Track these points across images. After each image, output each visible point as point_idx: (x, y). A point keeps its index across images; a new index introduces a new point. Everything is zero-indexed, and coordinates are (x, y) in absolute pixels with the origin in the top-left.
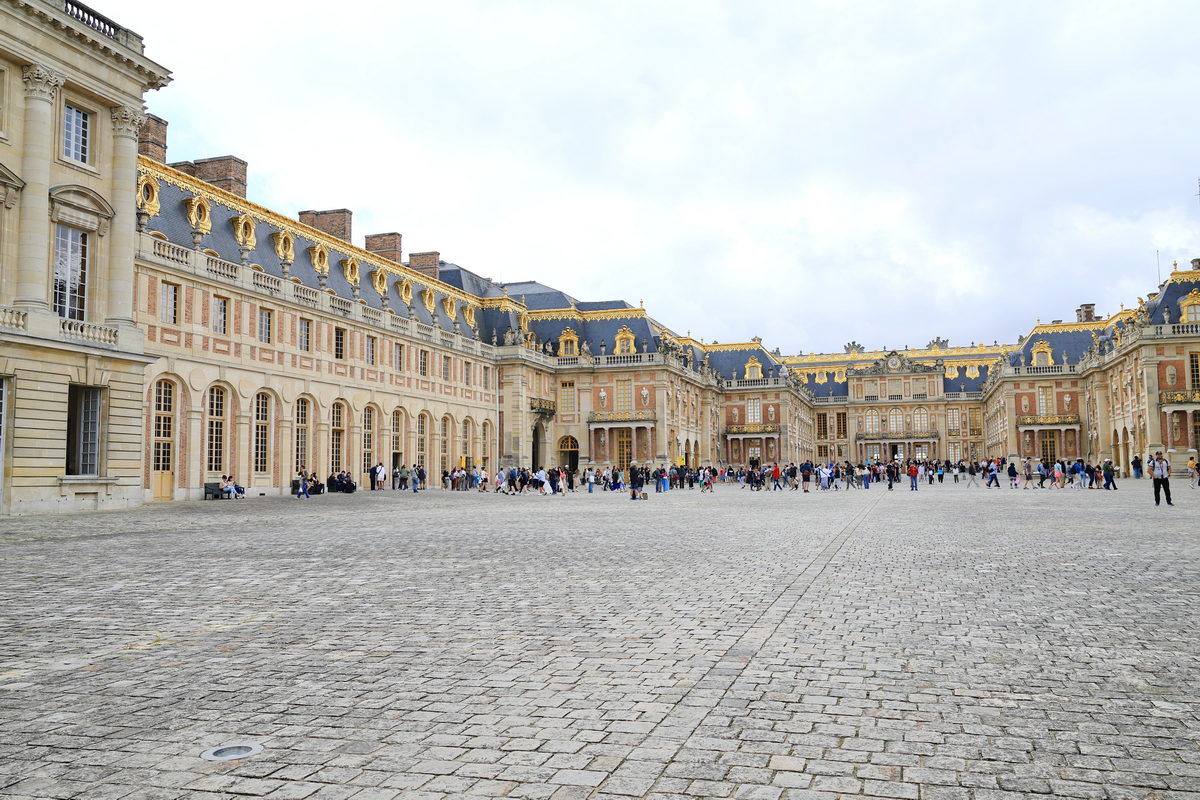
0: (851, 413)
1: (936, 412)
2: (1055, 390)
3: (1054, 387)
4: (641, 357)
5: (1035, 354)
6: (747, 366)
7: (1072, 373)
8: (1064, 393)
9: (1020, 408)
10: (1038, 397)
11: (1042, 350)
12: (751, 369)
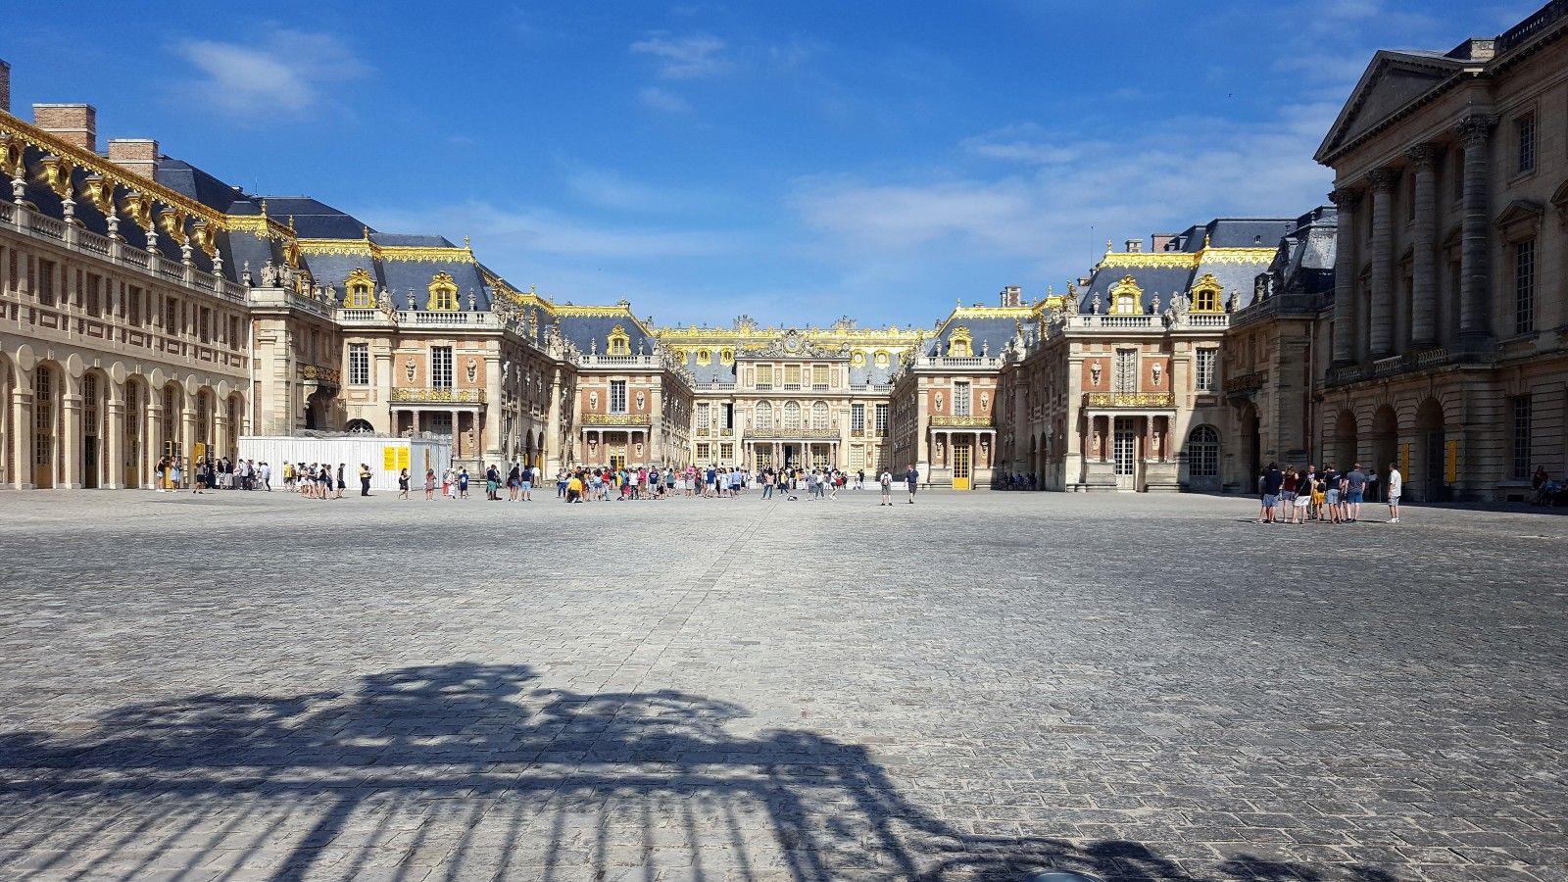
0: (738, 404)
1: (840, 407)
2: (972, 386)
3: (971, 383)
4: (465, 315)
5: (952, 344)
6: (610, 338)
7: (992, 367)
8: (981, 390)
9: (933, 406)
10: (953, 395)
11: (961, 339)
12: (616, 341)
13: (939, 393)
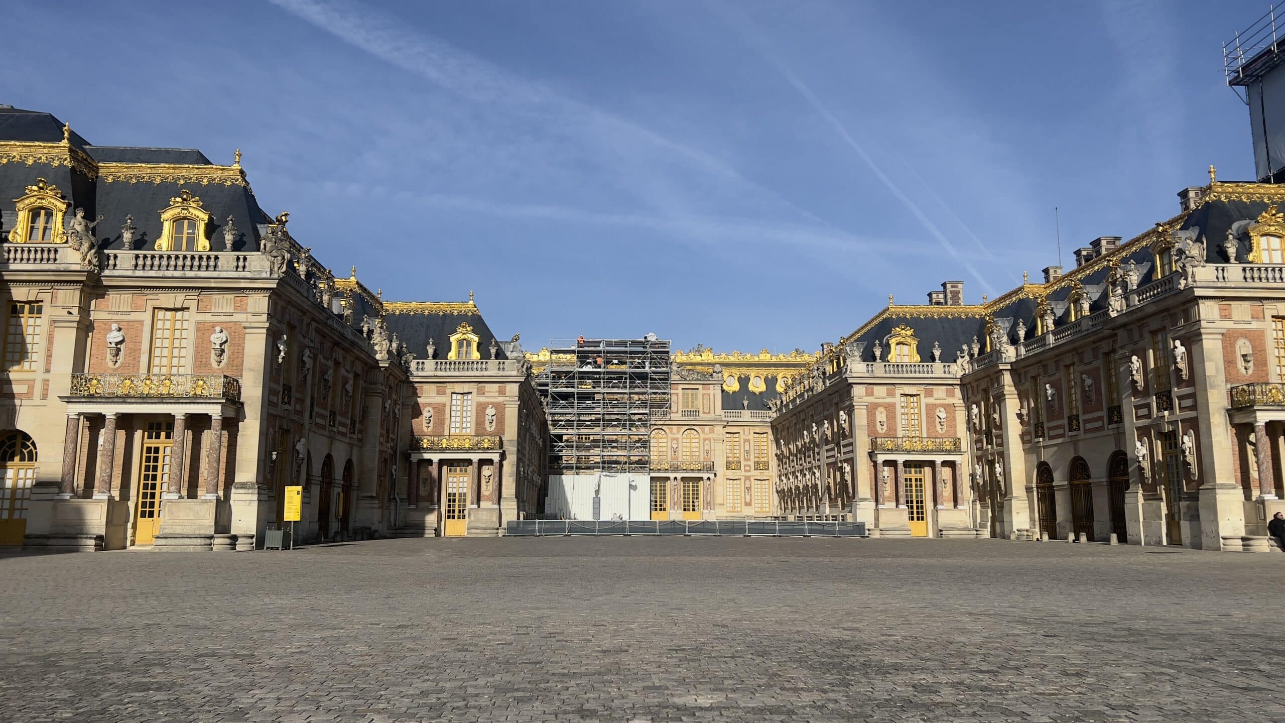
1: (711, 436)
2: (924, 400)
3: (922, 396)
4: (217, 258)
5: (893, 346)
6: (453, 339)
7: (947, 376)
8: (935, 406)
9: (875, 426)
10: (899, 411)
11: (902, 340)
12: (460, 343)
13: (881, 409)
